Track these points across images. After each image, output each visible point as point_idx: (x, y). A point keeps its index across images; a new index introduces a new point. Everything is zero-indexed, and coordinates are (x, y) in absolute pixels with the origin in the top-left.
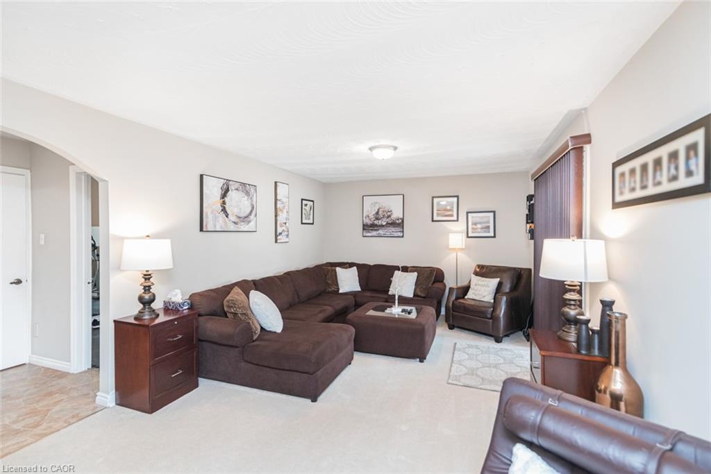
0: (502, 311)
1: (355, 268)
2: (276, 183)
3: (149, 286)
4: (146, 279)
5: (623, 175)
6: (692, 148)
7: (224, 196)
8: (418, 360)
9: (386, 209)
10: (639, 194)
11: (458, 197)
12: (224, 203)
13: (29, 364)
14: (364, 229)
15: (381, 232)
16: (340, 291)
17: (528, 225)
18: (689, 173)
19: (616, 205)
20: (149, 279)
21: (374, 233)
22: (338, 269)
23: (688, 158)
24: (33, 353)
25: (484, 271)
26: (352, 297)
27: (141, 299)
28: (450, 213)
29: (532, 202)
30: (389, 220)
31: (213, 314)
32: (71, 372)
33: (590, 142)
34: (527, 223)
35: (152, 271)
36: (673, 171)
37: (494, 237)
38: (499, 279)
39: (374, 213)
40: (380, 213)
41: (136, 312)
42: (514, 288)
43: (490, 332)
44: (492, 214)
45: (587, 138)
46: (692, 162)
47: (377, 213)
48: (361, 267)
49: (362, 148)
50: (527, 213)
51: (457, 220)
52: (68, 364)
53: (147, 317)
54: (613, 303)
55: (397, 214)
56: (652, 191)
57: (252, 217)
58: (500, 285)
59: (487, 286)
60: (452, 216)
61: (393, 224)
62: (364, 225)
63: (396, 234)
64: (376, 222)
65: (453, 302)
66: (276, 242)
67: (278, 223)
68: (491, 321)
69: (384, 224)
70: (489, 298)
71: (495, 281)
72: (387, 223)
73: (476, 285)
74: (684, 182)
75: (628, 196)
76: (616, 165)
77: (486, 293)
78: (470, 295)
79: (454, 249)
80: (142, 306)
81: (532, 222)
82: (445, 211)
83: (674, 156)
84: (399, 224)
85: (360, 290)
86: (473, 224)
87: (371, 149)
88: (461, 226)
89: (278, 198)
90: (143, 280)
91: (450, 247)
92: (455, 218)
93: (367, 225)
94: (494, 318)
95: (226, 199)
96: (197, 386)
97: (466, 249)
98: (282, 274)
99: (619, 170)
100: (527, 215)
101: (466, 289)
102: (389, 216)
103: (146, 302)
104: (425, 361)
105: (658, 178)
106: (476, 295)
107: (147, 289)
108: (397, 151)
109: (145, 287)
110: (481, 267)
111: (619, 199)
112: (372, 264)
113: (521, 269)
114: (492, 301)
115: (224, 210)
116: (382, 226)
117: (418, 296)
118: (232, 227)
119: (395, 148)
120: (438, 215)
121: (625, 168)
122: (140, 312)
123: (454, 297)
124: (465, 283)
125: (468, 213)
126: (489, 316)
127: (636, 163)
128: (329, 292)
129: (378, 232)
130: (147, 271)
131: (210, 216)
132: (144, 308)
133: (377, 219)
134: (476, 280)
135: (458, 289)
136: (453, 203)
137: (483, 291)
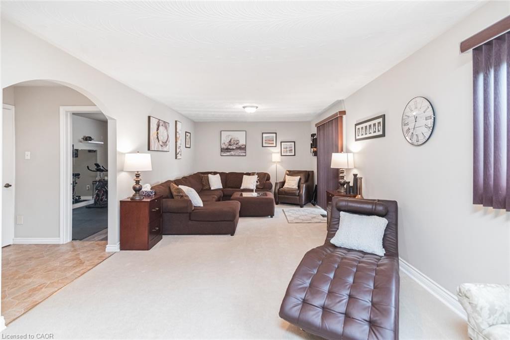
0: (303, 191)
1: (218, 175)
2: (176, 121)
3: (139, 181)
4: (137, 177)
5: (359, 129)
6: (379, 123)
7: (158, 129)
8: (270, 216)
9: (236, 139)
10: (364, 136)
11: (276, 133)
12: (158, 134)
13: (13, 245)
14: (221, 151)
15: (232, 153)
16: (212, 188)
17: (312, 149)
18: (379, 131)
19: (356, 140)
20: (139, 177)
21: (228, 154)
22: (210, 176)
23: (378, 126)
24: (16, 236)
25: (291, 173)
26: (221, 191)
27: (134, 188)
28: (272, 142)
29: (315, 137)
30: (237, 146)
31: (167, 197)
32: (61, 243)
33: (345, 114)
34: (311, 148)
35: (140, 171)
36: (374, 130)
37: (295, 155)
38: (299, 177)
39: (228, 141)
40: (232, 141)
41: (131, 196)
42: (306, 181)
43: (298, 203)
44: (293, 143)
45: (344, 113)
46: (379, 127)
47: (230, 141)
48: (222, 174)
49: (238, 107)
50: (312, 142)
51: (276, 146)
52: (58, 238)
53: (137, 198)
54: (357, 175)
55: (242, 142)
56: (368, 135)
57: (168, 142)
58: (300, 179)
59: (295, 180)
60: (273, 144)
61: (240, 148)
62: (221, 149)
63: (241, 154)
64: (229, 147)
65: (278, 190)
66: (176, 158)
67: (178, 146)
68: (298, 197)
69: (234, 148)
70: (296, 187)
71: (297, 178)
72: (236, 148)
73: (289, 180)
74: (377, 134)
75: (361, 137)
76: (356, 125)
77: (294, 184)
78: (286, 186)
79: (275, 162)
80: (134, 192)
81: (316, 147)
82: (270, 141)
83: (374, 125)
84: (243, 148)
85: (222, 187)
86: (284, 148)
87: (244, 107)
88: (278, 149)
89: (178, 131)
90: (136, 177)
91: (273, 161)
92: (275, 145)
93: (224, 149)
94: (299, 195)
95: (159, 131)
96: (162, 238)
97: (281, 162)
98: (181, 178)
99: (357, 127)
100: (311, 144)
101: (283, 183)
102: (237, 144)
103: (137, 190)
104: (274, 217)
105: (370, 131)
106: (289, 185)
107: (137, 182)
108: (258, 109)
109: (136, 181)
110: (290, 171)
111: (357, 138)
112: (227, 172)
113: (309, 171)
114: (297, 188)
115: (158, 138)
116: (233, 149)
117: (259, 188)
118: (160, 149)
119: (257, 107)
120: (266, 143)
121: (360, 126)
122: (134, 196)
123: (278, 187)
124: (282, 180)
125: (281, 142)
126: (297, 195)
127: (364, 125)
128: (204, 190)
129: (231, 153)
130: (138, 172)
131: (153, 141)
132: (136, 193)
133: (230, 145)
134: (288, 178)
135: (280, 183)
136: (273, 137)
137: (292, 183)
